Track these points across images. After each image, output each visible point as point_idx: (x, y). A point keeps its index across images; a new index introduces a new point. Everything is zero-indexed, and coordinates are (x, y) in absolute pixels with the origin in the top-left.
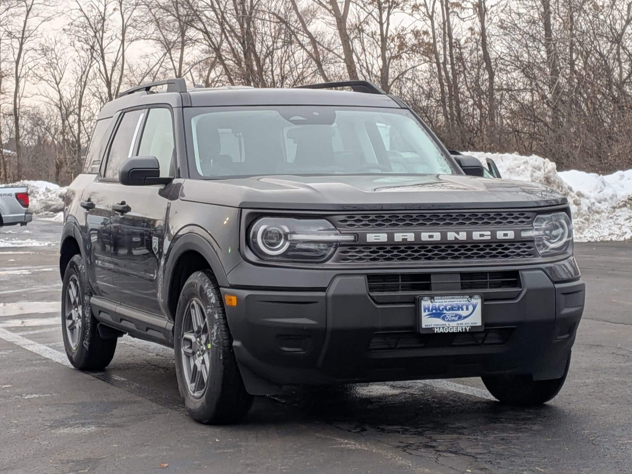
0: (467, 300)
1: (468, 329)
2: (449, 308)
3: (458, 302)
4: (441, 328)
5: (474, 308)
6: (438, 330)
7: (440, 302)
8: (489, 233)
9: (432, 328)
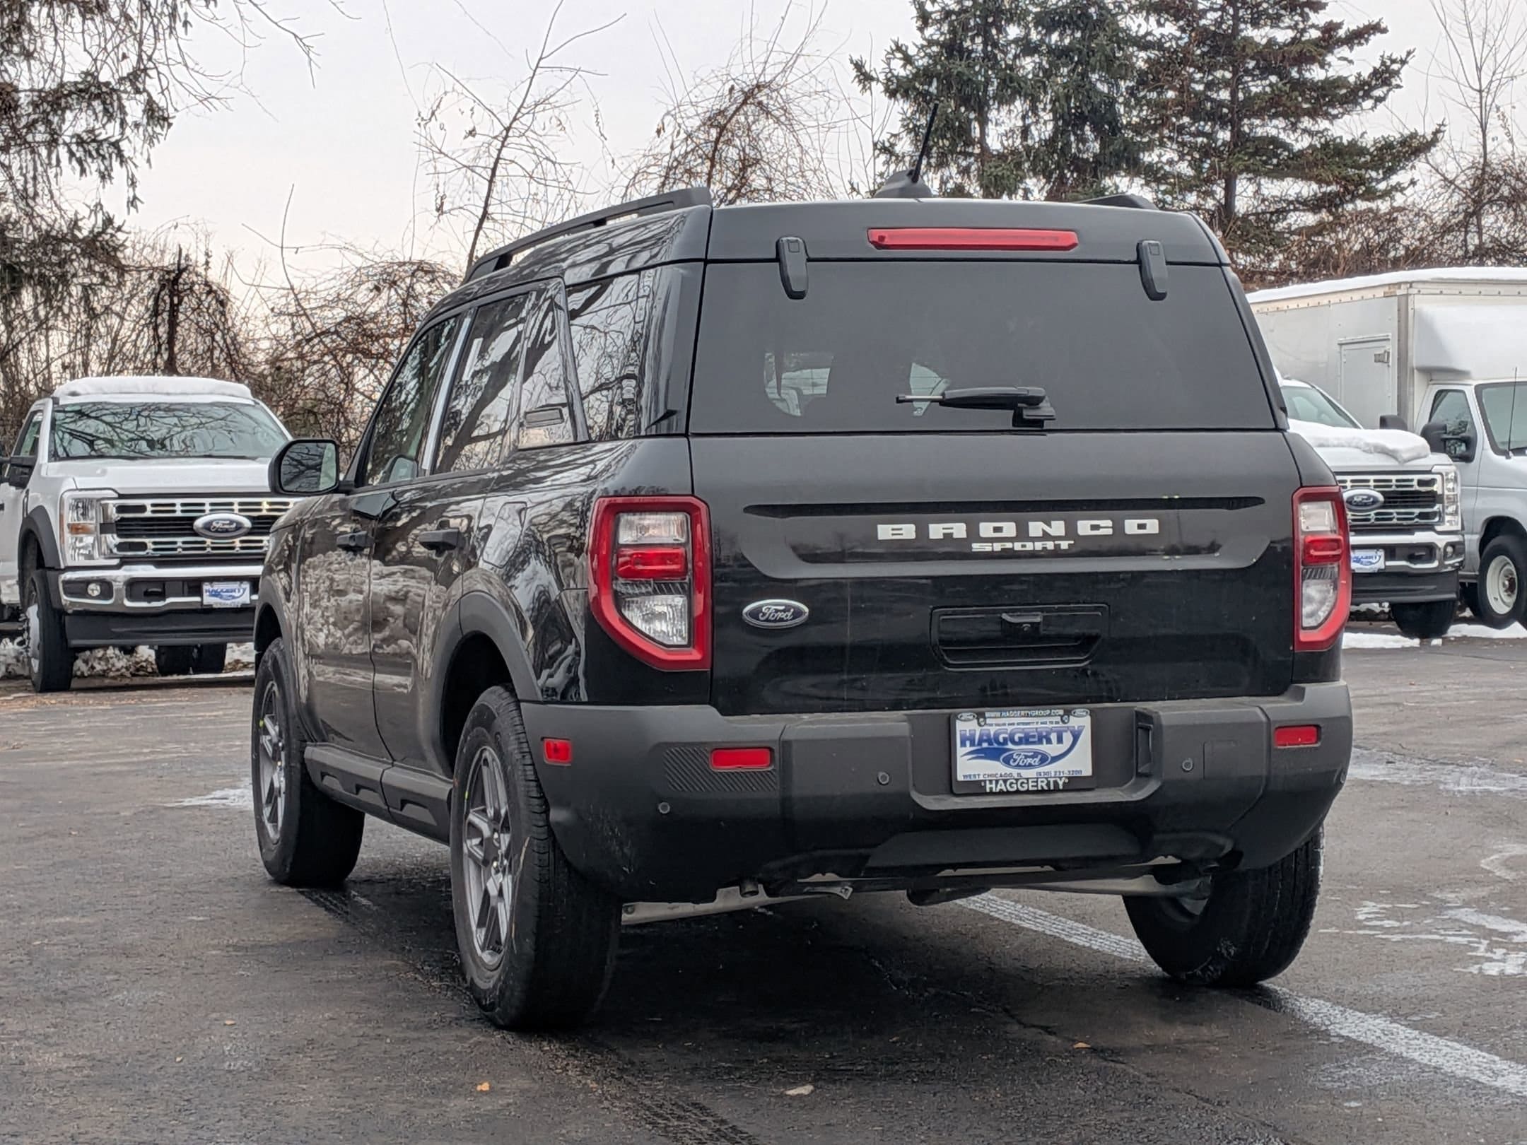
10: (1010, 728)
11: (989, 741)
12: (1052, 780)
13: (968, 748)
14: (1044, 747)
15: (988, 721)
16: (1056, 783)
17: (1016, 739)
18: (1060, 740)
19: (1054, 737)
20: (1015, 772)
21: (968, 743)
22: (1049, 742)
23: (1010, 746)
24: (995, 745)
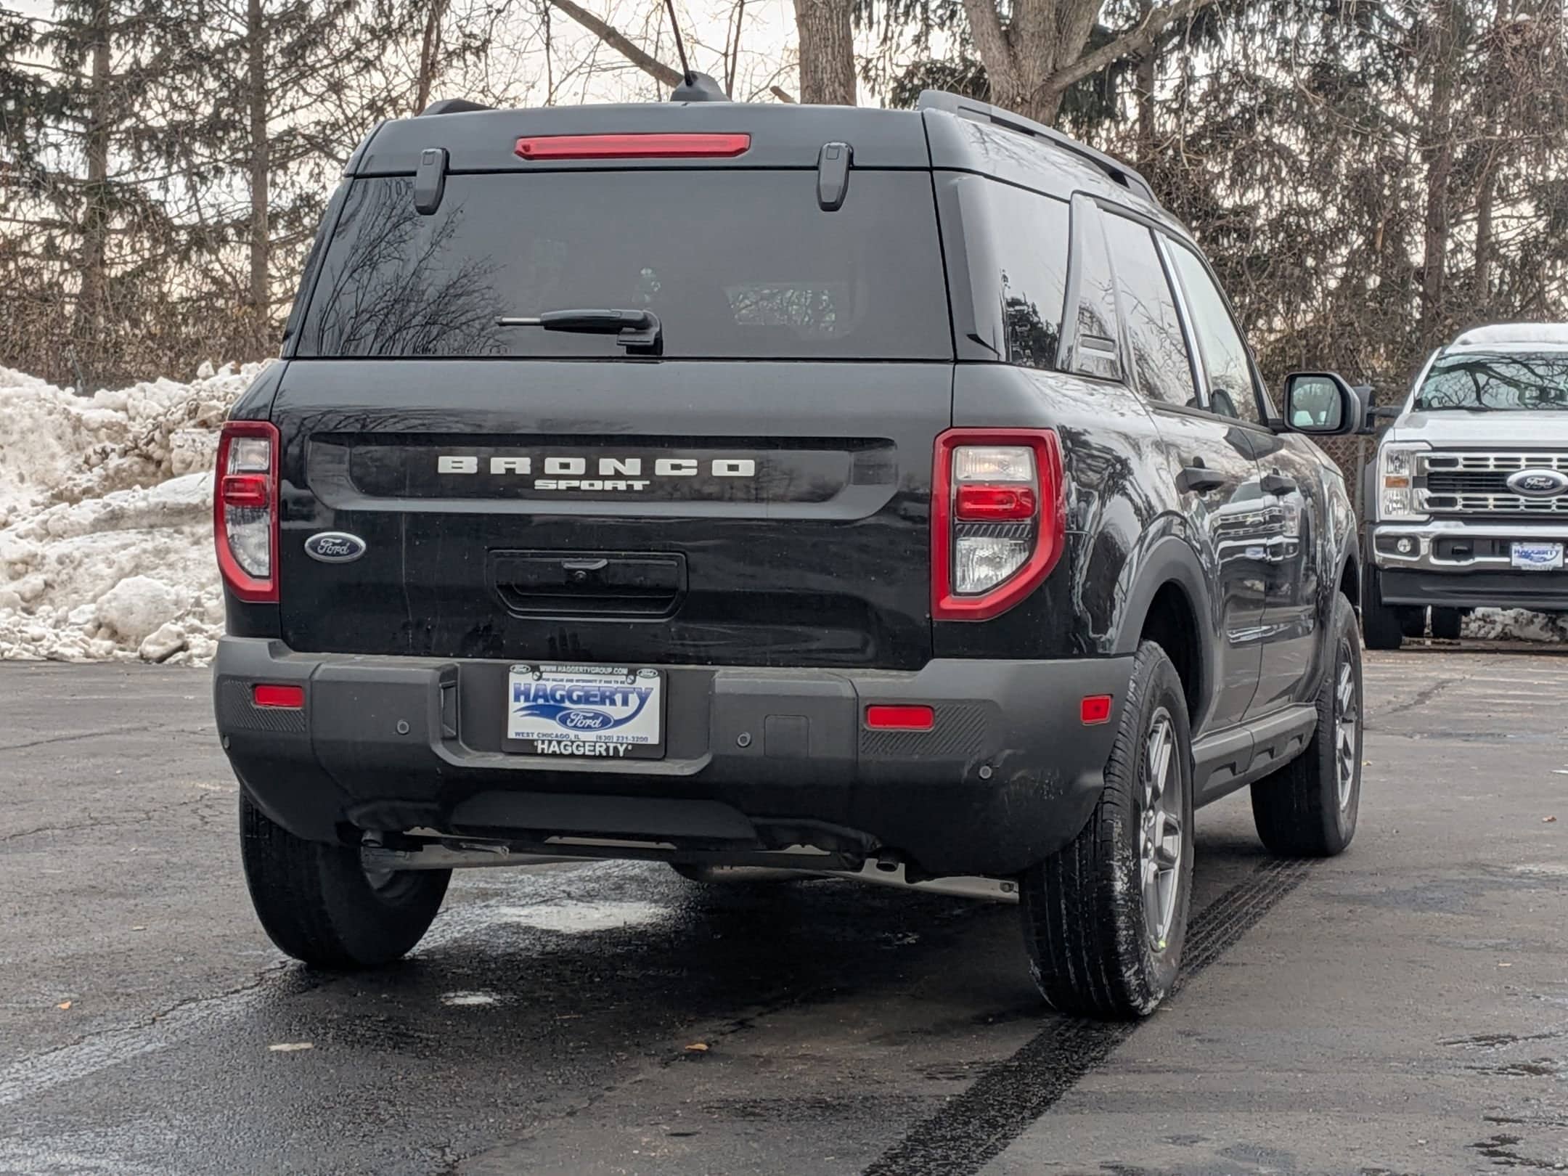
10: (568, 685)
11: (545, 697)
12: (612, 746)
13: (522, 704)
14: (606, 709)
15: (544, 675)
16: (616, 749)
17: (575, 697)
18: (625, 702)
19: (618, 698)
20: (572, 734)
21: (522, 698)
22: (613, 702)
23: (567, 704)
24: (552, 703)
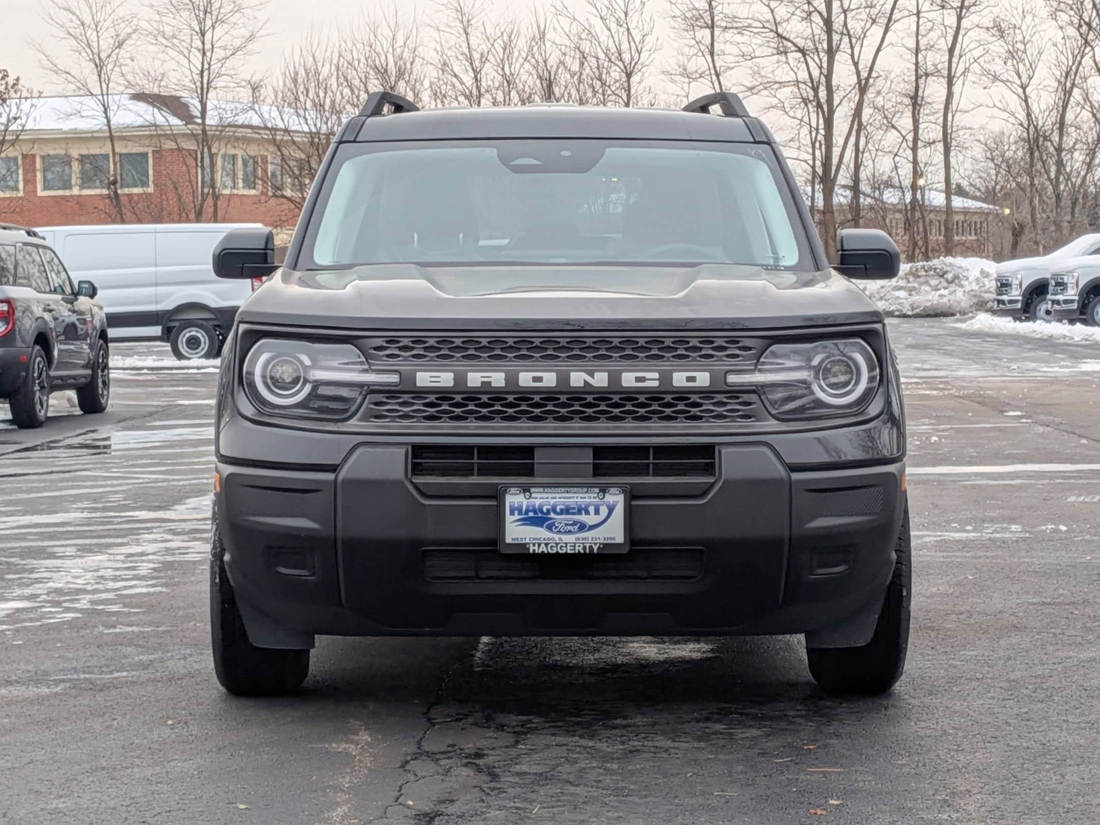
0: (596, 495)
1: (595, 548)
2: (562, 510)
3: (579, 500)
4: (543, 545)
5: (611, 510)
6: (536, 548)
7: (541, 499)
8: (656, 375)
9: (525, 544)
